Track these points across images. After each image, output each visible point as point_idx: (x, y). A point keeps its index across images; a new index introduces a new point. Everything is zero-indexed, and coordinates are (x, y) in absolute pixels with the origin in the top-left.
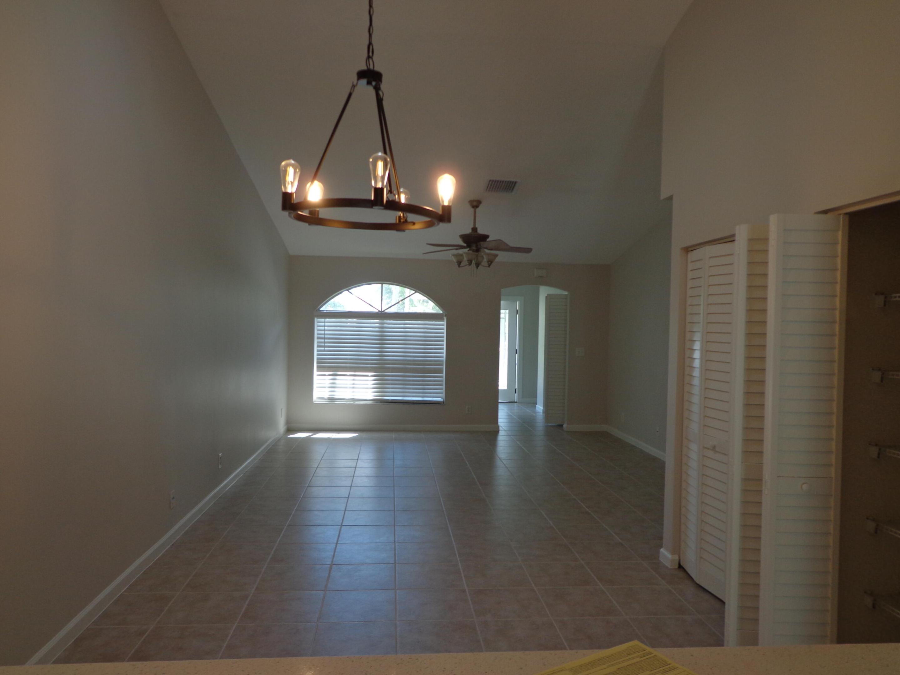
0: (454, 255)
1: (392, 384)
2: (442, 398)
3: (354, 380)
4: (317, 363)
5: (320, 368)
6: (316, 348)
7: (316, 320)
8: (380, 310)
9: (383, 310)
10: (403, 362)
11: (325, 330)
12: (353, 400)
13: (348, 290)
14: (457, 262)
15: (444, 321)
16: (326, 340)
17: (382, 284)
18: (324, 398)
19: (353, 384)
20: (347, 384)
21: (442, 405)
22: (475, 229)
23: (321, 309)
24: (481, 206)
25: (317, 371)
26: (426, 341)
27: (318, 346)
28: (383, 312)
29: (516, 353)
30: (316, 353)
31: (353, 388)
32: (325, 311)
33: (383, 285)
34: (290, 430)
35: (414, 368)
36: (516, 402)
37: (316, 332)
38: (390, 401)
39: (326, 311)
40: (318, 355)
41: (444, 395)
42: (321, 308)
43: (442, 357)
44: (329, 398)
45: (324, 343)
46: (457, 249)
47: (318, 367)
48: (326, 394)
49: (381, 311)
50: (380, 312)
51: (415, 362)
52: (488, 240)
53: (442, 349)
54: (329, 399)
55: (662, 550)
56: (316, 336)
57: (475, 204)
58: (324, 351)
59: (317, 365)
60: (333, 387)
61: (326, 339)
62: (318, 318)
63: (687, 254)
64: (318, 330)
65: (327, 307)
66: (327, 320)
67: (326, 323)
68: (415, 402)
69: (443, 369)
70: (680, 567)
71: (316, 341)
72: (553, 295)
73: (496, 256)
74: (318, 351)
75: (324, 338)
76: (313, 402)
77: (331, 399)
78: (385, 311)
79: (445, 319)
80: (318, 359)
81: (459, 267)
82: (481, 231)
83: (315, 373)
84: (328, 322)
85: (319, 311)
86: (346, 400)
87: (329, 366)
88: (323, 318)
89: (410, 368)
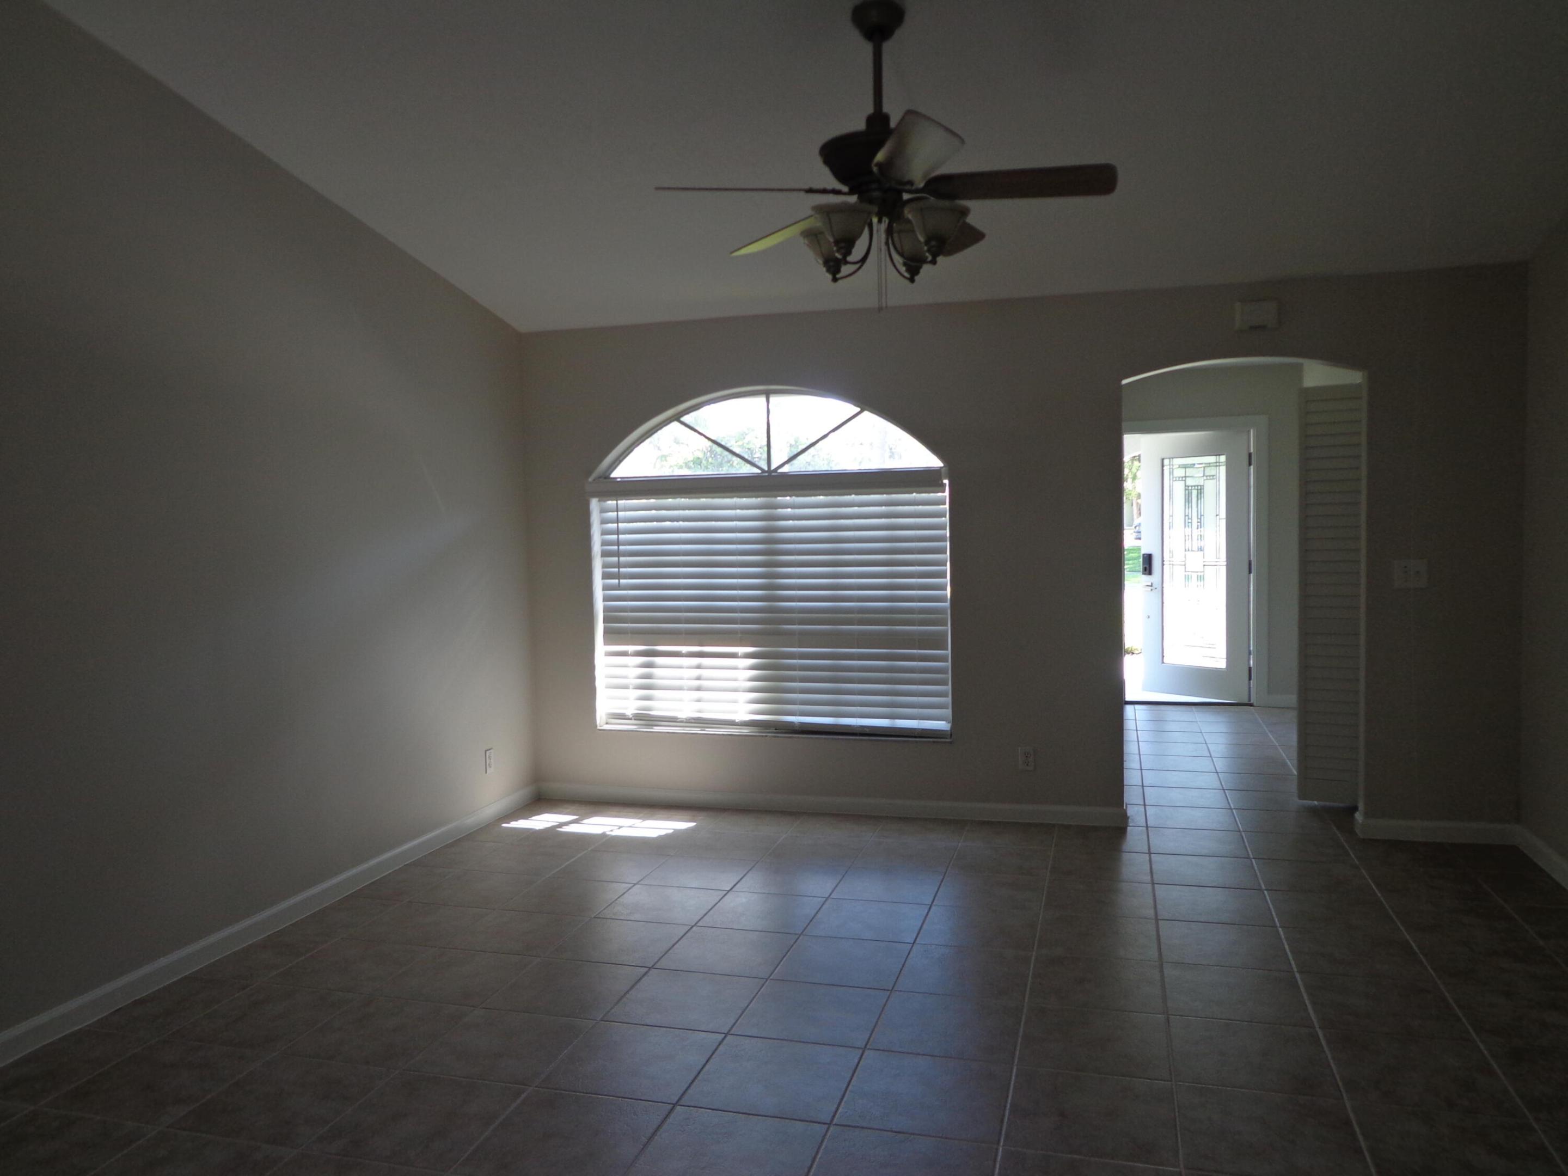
1: (802, 680)
2: (945, 722)
3: (699, 667)
4: (606, 620)
5: (612, 635)
6: (600, 582)
7: (596, 504)
8: (765, 468)
9: (773, 467)
10: (832, 615)
11: (618, 532)
13: (678, 418)
15: (943, 492)
16: (622, 559)
17: (768, 394)
18: (624, 716)
19: (699, 678)
20: (681, 679)
21: (947, 742)
23: (613, 475)
25: (605, 643)
27: (606, 576)
28: (773, 474)
29: (1250, 572)
30: (599, 593)
31: (699, 689)
32: (619, 480)
33: (772, 396)
35: (862, 633)
36: (1251, 705)
37: (597, 538)
38: (797, 729)
39: (621, 478)
40: (606, 599)
41: (948, 712)
42: (612, 472)
43: (941, 599)
44: (637, 717)
45: (619, 565)
47: (607, 632)
48: (630, 704)
49: (769, 471)
50: (767, 474)
51: (865, 617)
53: (939, 575)
54: (635, 720)
56: (596, 548)
58: (619, 587)
59: (605, 628)
60: (647, 685)
61: (624, 556)
62: (599, 500)
64: (604, 533)
65: (627, 469)
66: (621, 502)
67: (621, 511)
68: (867, 731)
69: (944, 634)
71: (598, 562)
74: (605, 588)
75: (619, 554)
76: (596, 726)
77: (645, 718)
78: (780, 471)
79: (948, 482)
80: (606, 610)
83: (600, 647)
84: (625, 510)
85: (609, 480)
86: (681, 722)
87: (633, 628)
88: (614, 498)
89: (850, 633)
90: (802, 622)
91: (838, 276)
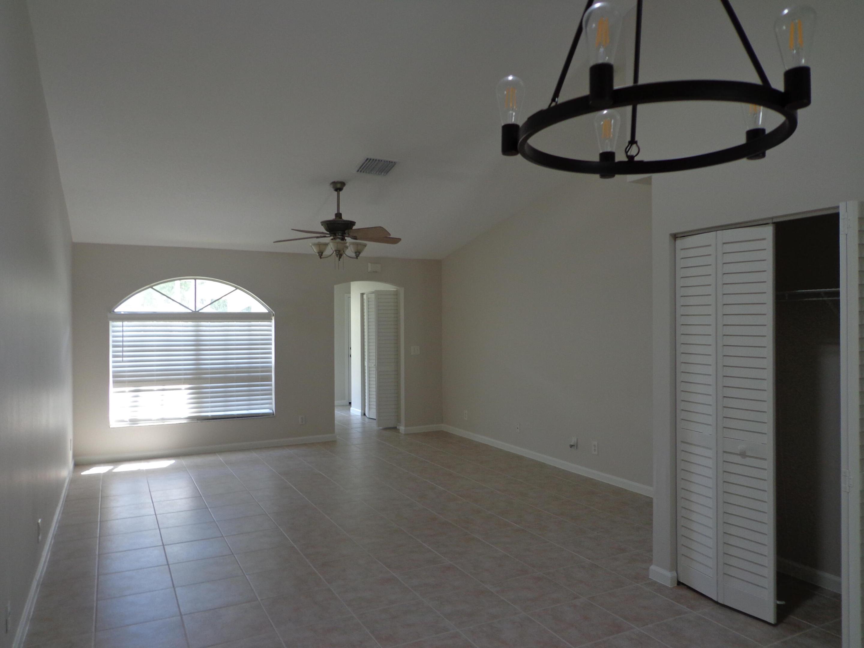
0: (314, 244)
1: (212, 397)
2: (271, 410)
3: (162, 395)
4: (114, 377)
5: (117, 384)
6: (111, 359)
7: (111, 324)
8: (194, 310)
9: (197, 310)
10: (225, 370)
11: (123, 336)
12: (163, 419)
13: (152, 287)
14: (318, 253)
15: (271, 322)
16: (124, 348)
17: (195, 279)
18: (123, 420)
21: (272, 417)
22: (339, 215)
23: (117, 310)
24: (345, 188)
25: (114, 387)
26: (251, 345)
27: (115, 356)
28: (197, 313)
30: (111, 364)
32: (122, 313)
33: (197, 280)
34: (79, 465)
35: (238, 377)
37: (111, 339)
38: (210, 418)
39: (124, 312)
40: (114, 367)
41: (273, 406)
43: (271, 362)
44: (130, 420)
45: (123, 351)
46: (318, 237)
47: (114, 382)
48: (126, 415)
50: (194, 313)
51: (238, 370)
52: (354, 228)
53: (270, 353)
54: (130, 422)
55: (653, 567)
56: (111, 343)
57: (339, 186)
58: (123, 361)
59: (114, 380)
60: (135, 406)
62: (113, 322)
63: (675, 240)
65: (123, 308)
66: (126, 323)
67: (124, 327)
68: (241, 416)
69: (271, 376)
70: (679, 583)
71: (111, 349)
72: (381, 291)
73: (365, 245)
74: (114, 362)
75: (123, 346)
76: (110, 426)
77: (133, 421)
78: (200, 311)
79: (273, 318)
80: (114, 372)
81: (321, 258)
82: (345, 217)
83: (112, 389)
84: (127, 326)
85: (114, 313)
86: (154, 420)
87: (128, 380)
88: (122, 321)
89: (233, 377)
90: (212, 373)
91: (322, 257)
